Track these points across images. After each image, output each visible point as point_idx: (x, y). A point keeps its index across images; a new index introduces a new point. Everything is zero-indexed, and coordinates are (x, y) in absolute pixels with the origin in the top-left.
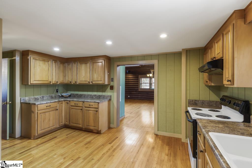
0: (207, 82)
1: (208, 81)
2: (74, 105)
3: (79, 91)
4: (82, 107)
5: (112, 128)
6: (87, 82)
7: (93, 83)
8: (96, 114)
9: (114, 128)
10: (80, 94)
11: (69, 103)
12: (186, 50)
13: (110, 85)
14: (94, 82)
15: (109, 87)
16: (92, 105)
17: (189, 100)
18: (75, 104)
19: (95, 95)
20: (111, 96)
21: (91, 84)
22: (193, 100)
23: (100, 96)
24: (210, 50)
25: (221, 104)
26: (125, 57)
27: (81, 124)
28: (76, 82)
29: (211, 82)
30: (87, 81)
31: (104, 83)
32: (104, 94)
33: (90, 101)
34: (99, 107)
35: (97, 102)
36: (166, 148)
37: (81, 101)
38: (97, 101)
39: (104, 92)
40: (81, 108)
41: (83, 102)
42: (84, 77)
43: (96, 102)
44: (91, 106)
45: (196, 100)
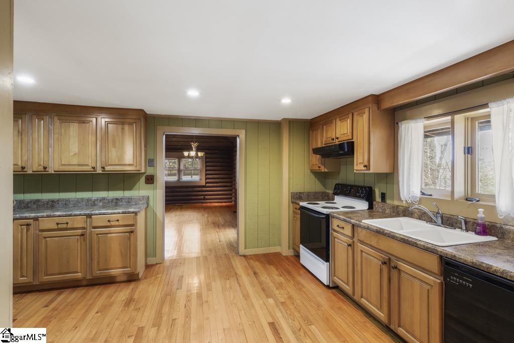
0: (320, 167)
1: (321, 165)
2: (56, 227)
3: (42, 192)
4: (84, 228)
5: (152, 265)
6: (88, 168)
7: (106, 170)
8: (129, 239)
9: (157, 264)
10: (49, 200)
11: (32, 223)
12: (289, 121)
13: (146, 174)
14: (108, 168)
15: (143, 179)
16: (118, 220)
17: (291, 193)
18: (58, 224)
19: (104, 199)
20: (148, 198)
21: (99, 171)
22: (297, 193)
23: (117, 199)
24: (325, 127)
25: (335, 194)
26: (182, 119)
27: (79, 271)
28: (45, 168)
29: (325, 167)
30: (87, 165)
31: (139, 171)
32: (127, 194)
33: (110, 211)
34: (136, 222)
35: (133, 213)
36: (272, 269)
37: (80, 215)
38: (132, 210)
39: (130, 189)
40: (80, 232)
41: (89, 216)
42: (75, 154)
43: (129, 213)
44: (113, 223)
45: (300, 193)
